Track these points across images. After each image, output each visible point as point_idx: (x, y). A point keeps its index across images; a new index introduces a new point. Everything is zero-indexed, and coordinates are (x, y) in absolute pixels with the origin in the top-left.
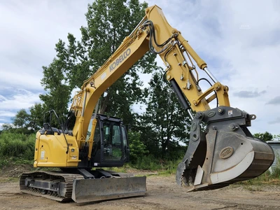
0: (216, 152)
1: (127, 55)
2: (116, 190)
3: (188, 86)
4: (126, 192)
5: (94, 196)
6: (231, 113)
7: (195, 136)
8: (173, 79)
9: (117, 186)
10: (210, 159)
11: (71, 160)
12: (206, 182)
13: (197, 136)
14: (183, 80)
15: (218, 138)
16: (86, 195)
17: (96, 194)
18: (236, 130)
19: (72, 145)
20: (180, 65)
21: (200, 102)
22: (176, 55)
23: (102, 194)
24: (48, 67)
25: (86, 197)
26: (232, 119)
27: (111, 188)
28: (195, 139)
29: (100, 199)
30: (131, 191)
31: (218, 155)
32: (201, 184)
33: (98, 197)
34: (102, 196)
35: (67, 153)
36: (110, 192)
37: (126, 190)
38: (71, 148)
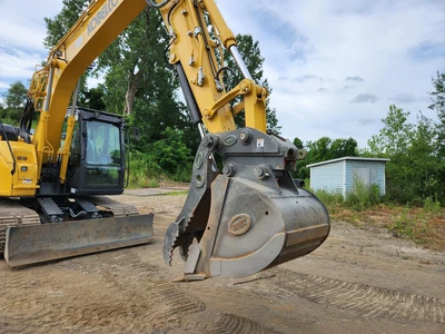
0: (224, 219)
1: (114, 6)
2: (96, 238)
3: (200, 80)
4: (114, 240)
5: (49, 251)
6: (262, 145)
7: (199, 177)
8: (179, 62)
9: (98, 232)
10: (213, 229)
11: (20, 186)
12: (203, 271)
13: (203, 178)
14: (193, 64)
15: (230, 193)
16: (32, 250)
17: (54, 247)
18: (265, 179)
19: (25, 159)
20: (191, 35)
21: (216, 113)
22: (185, 14)
23: (66, 246)
24: (53, 19)
25: (32, 255)
26: (263, 155)
27: (86, 235)
28: (199, 183)
29: (61, 257)
30: (124, 239)
31: (226, 225)
32: (195, 272)
33: (56, 253)
34: (64, 251)
35: (13, 172)
36: (83, 243)
37: (115, 236)
38: (20, 164)
